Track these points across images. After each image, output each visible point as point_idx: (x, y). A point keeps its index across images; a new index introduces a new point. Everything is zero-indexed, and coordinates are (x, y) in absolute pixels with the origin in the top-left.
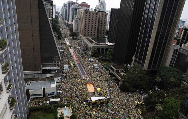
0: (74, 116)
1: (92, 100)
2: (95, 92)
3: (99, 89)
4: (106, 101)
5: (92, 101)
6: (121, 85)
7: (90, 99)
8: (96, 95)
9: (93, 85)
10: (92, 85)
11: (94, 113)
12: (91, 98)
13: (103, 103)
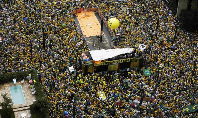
0: (42, 105)
1: (95, 59)
2: (102, 36)
3: (114, 22)
4: (136, 61)
5: (94, 62)
6: (183, 11)
7: (89, 55)
8: (108, 45)
9: (97, 14)
10: (92, 15)
11: (102, 95)
12: (92, 52)
13: (127, 65)
